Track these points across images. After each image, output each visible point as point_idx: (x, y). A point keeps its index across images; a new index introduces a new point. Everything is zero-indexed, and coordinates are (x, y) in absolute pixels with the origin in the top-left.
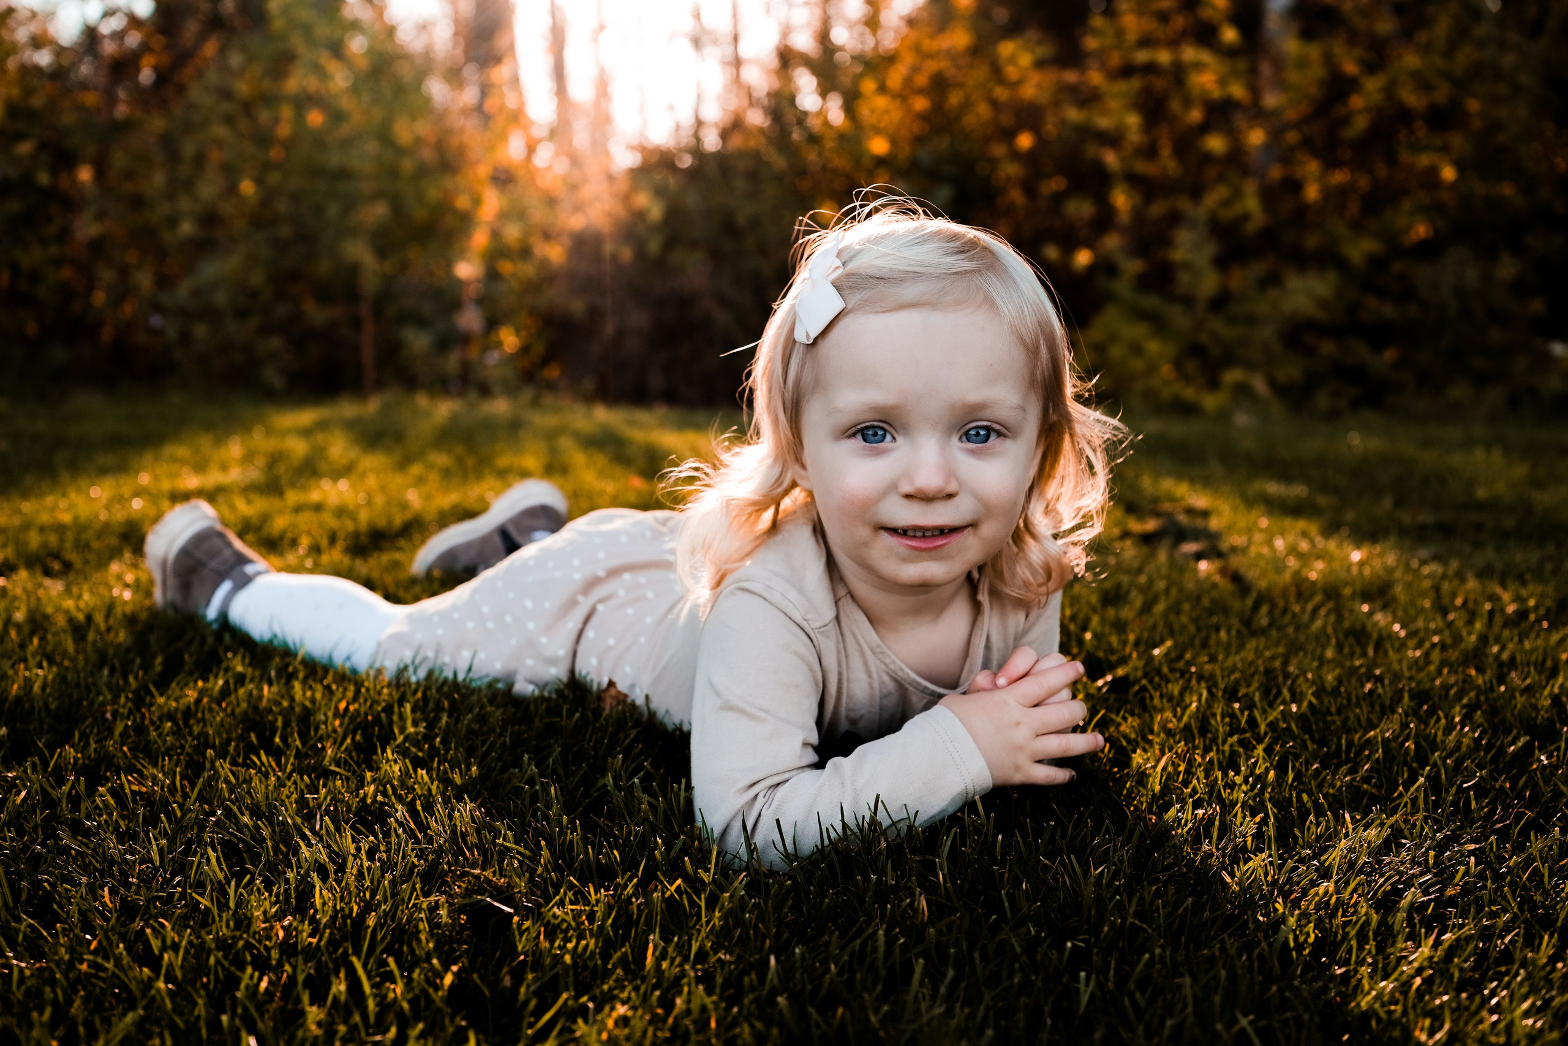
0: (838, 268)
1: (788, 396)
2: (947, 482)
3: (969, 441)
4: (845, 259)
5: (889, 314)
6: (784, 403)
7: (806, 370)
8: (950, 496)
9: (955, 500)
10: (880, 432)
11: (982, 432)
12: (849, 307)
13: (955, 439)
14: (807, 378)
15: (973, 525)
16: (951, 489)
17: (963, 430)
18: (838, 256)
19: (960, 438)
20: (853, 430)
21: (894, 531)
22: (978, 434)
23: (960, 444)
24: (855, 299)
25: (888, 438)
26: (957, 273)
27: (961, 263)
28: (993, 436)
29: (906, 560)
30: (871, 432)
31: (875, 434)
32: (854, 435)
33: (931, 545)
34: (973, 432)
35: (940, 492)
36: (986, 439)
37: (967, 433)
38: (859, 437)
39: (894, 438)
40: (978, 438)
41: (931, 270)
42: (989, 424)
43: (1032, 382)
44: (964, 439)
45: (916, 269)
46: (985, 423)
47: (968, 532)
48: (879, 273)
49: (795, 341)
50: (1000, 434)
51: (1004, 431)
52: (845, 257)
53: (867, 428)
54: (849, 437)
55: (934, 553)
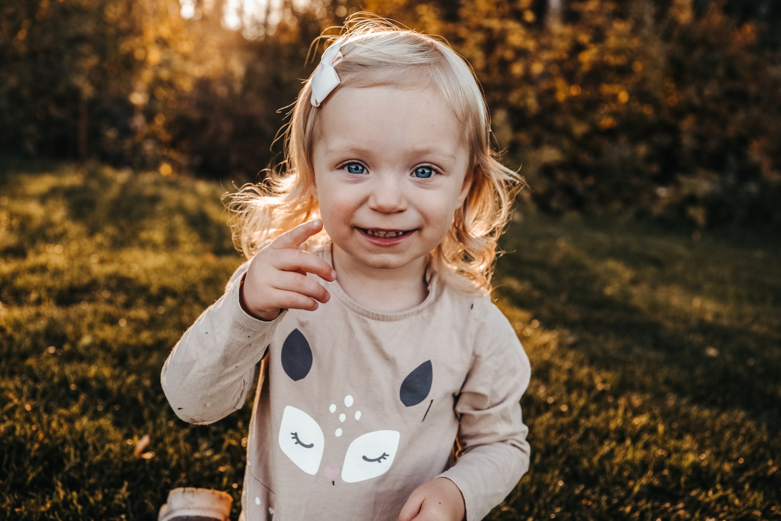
0: (339, 58)
1: (306, 140)
2: (400, 202)
3: (417, 176)
4: (345, 53)
5: (366, 89)
6: (304, 145)
7: (316, 125)
8: (401, 211)
9: (405, 213)
10: (360, 168)
11: (427, 171)
12: (343, 82)
13: (408, 174)
14: (317, 130)
15: (419, 229)
16: (402, 206)
17: (413, 169)
18: (340, 50)
19: (411, 174)
20: (341, 165)
21: (364, 231)
22: (423, 172)
23: (411, 178)
24: (347, 77)
25: (365, 171)
26: (413, 65)
27: (419, 58)
28: (433, 173)
29: (370, 251)
30: (354, 167)
31: (357, 169)
32: (342, 168)
33: (387, 244)
34: (420, 170)
35: (394, 209)
36: (429, 175)
37: (416, 171)
38: (346, 169)
39: (368, 172)
40: (424, 175)
41: (397, 62)
42: (430, 165)
43: (461, 140)
44: (414, 174)
45: (387, 60)
46: (427, 164)
47: (414, 235)
48: (363, 62)
49: (311, 106)
50: (437, 173)
51: (440, 170)
52: (345, 51)
53: (353, 164)
54: (339, 169)
55: (391, 249)
